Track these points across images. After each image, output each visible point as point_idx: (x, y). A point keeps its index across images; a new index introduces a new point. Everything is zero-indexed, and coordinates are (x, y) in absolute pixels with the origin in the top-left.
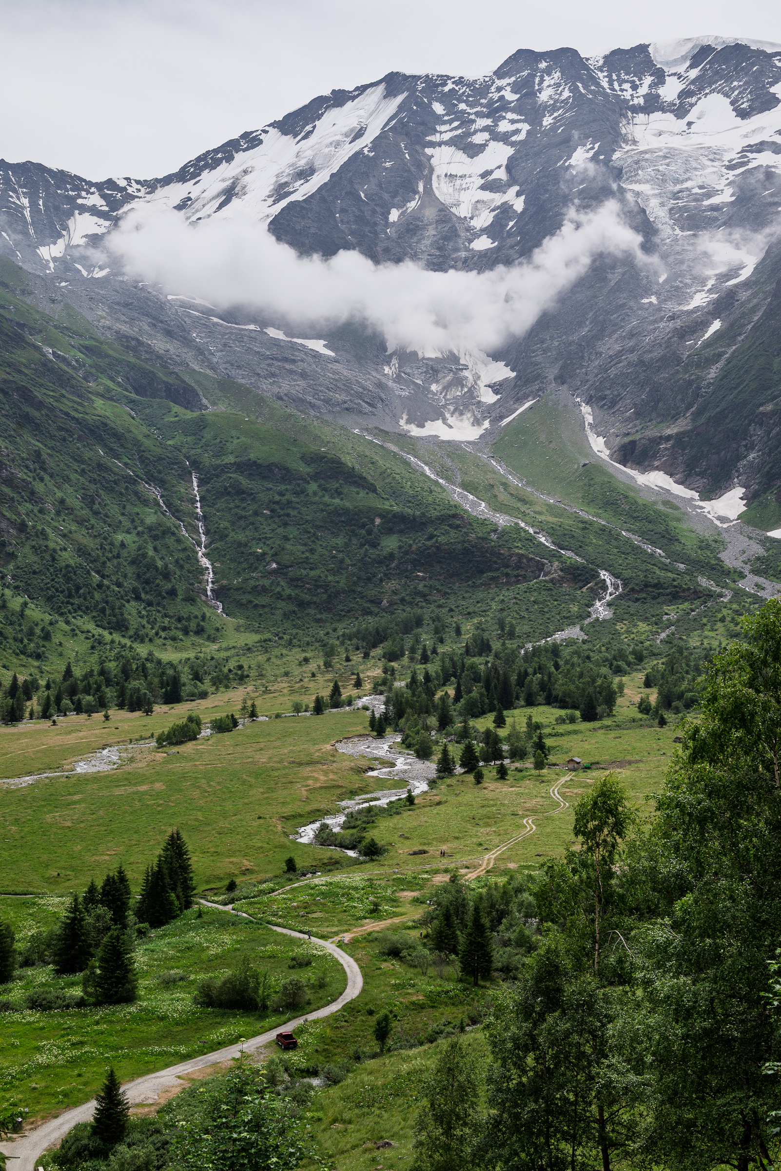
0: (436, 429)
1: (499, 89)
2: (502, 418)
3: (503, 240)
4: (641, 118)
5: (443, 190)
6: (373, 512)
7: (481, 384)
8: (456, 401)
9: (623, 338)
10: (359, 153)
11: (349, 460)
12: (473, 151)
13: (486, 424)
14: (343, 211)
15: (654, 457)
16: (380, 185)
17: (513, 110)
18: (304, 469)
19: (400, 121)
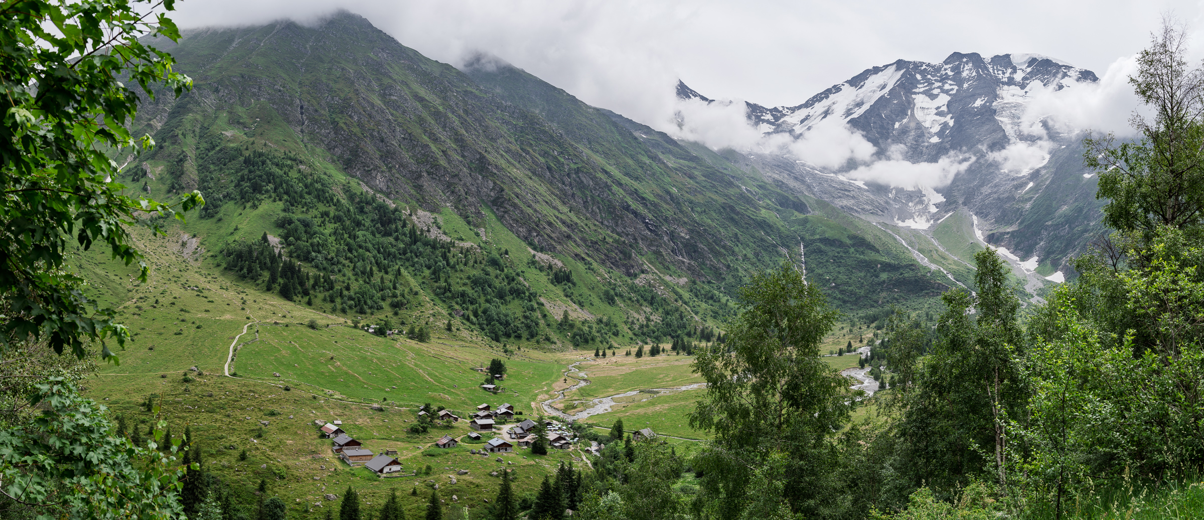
0: (910, 224)
1: (945, 70)
2: (939, 219)
3: (943, 139)
4: (1006, 87)
5: (919, 114)
6: (876, 262)
7: (931, 203)
8: (919, 211)
9: (991, 187)
10: (882, 97)
11: (869, 238)
12: (933, 97)
13: (932, 222)
14: (874, 123)
15: (1002, 241)
16: (891, 111)
17: (951, 80)
18: (848, 242)
19: (902, 82)
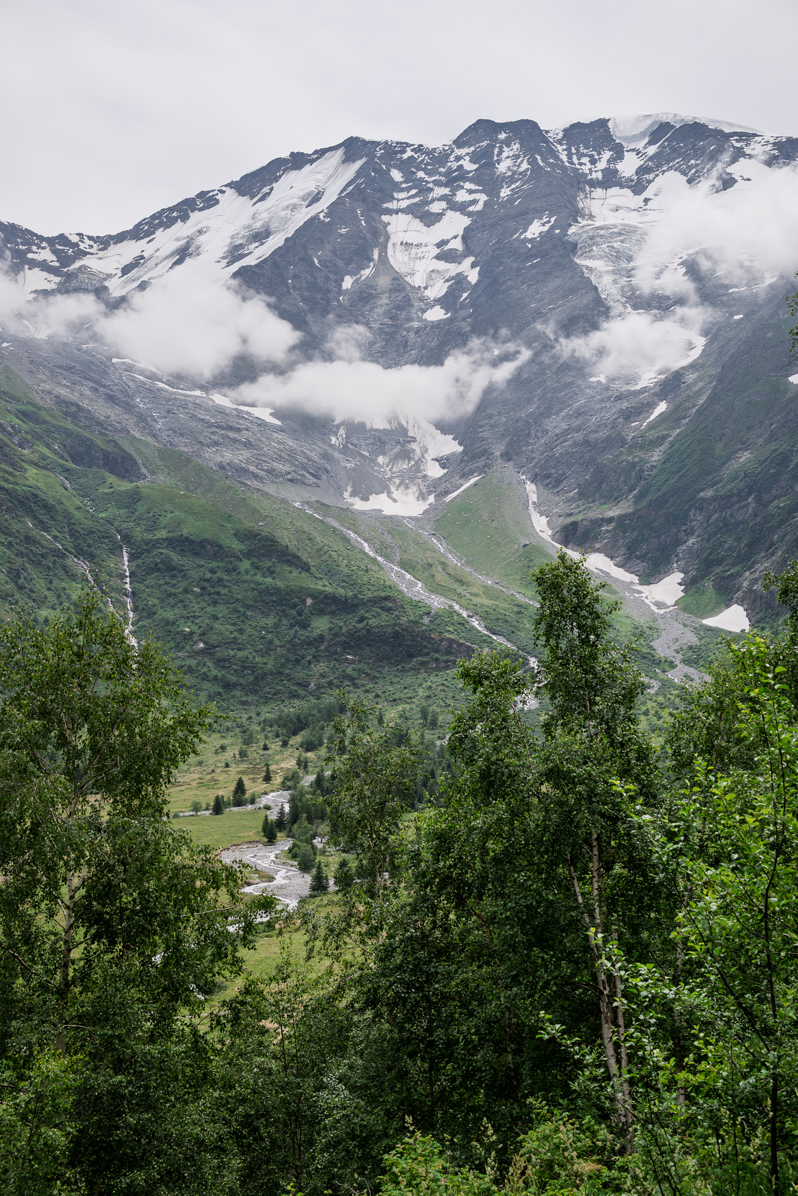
0: (380, 503)
1: (458, 158)
2: (447, 493)
3: (455, 311)
4: (599, 192)
5: (398, 259)
6: (303, 593)
7: (429, 457)
8: (401, 475)
9: (569, 416)
10: (314, 219)
11: (286, 537)
12: (430, 219)
13: (431, 499)
14: (295, 277)
15: (596, 539)
16: (334, 252)
17: (471, 180)
18: (237, 546)
19: (357, 187)
